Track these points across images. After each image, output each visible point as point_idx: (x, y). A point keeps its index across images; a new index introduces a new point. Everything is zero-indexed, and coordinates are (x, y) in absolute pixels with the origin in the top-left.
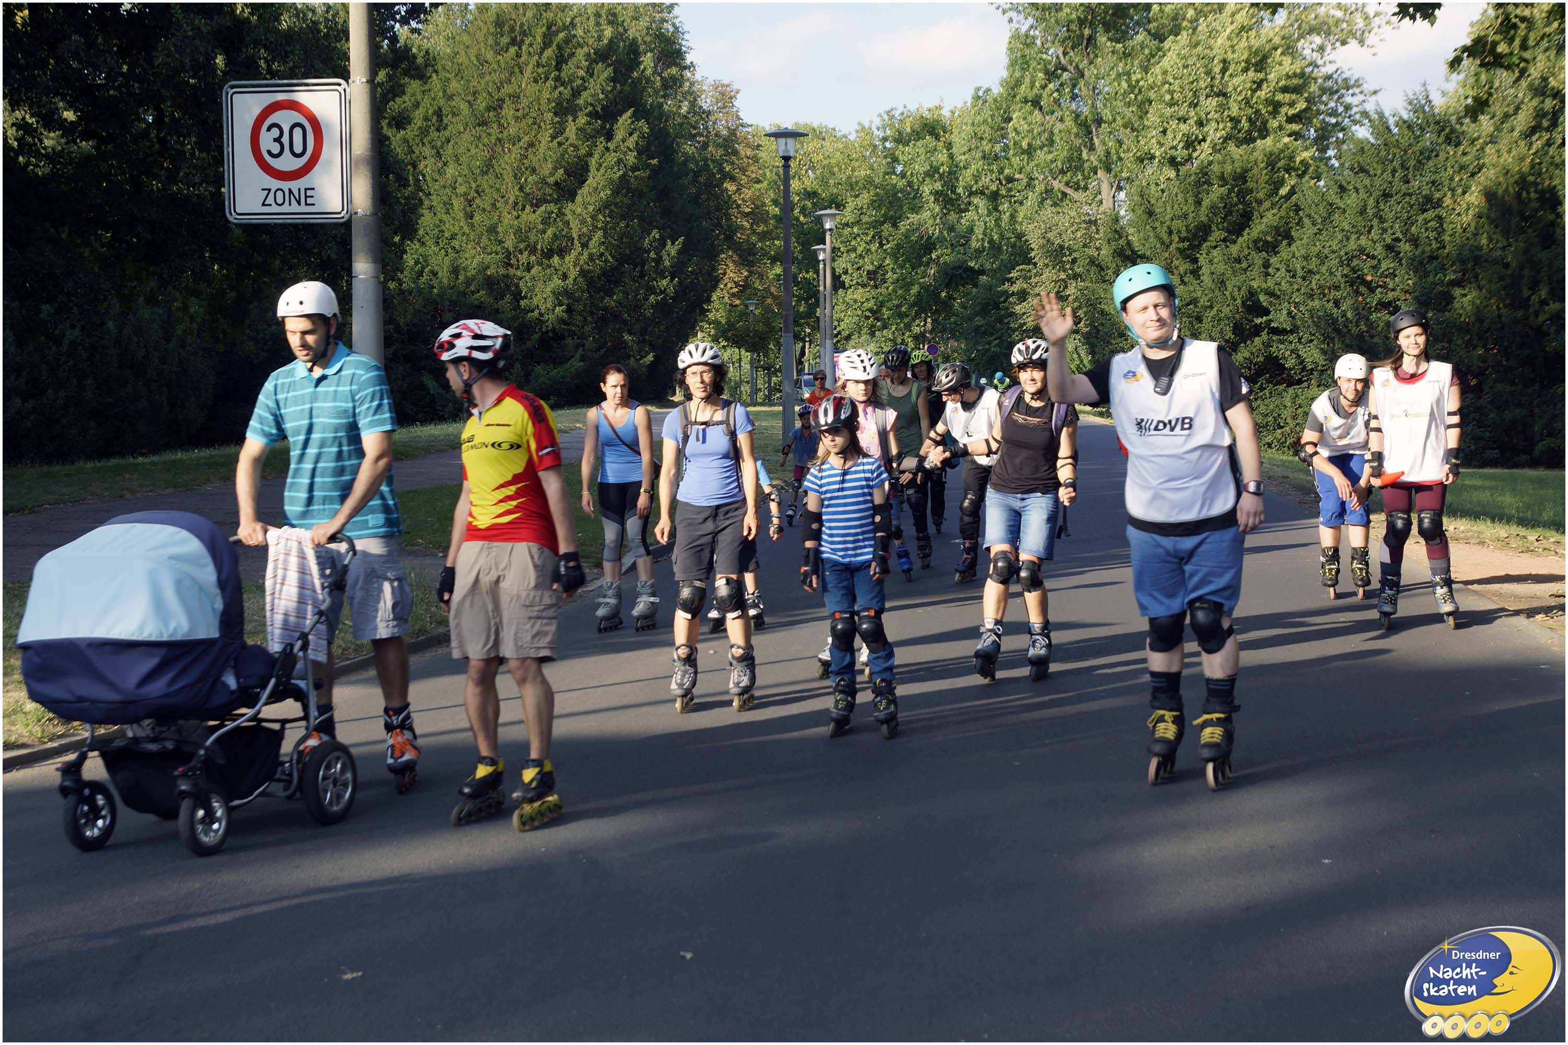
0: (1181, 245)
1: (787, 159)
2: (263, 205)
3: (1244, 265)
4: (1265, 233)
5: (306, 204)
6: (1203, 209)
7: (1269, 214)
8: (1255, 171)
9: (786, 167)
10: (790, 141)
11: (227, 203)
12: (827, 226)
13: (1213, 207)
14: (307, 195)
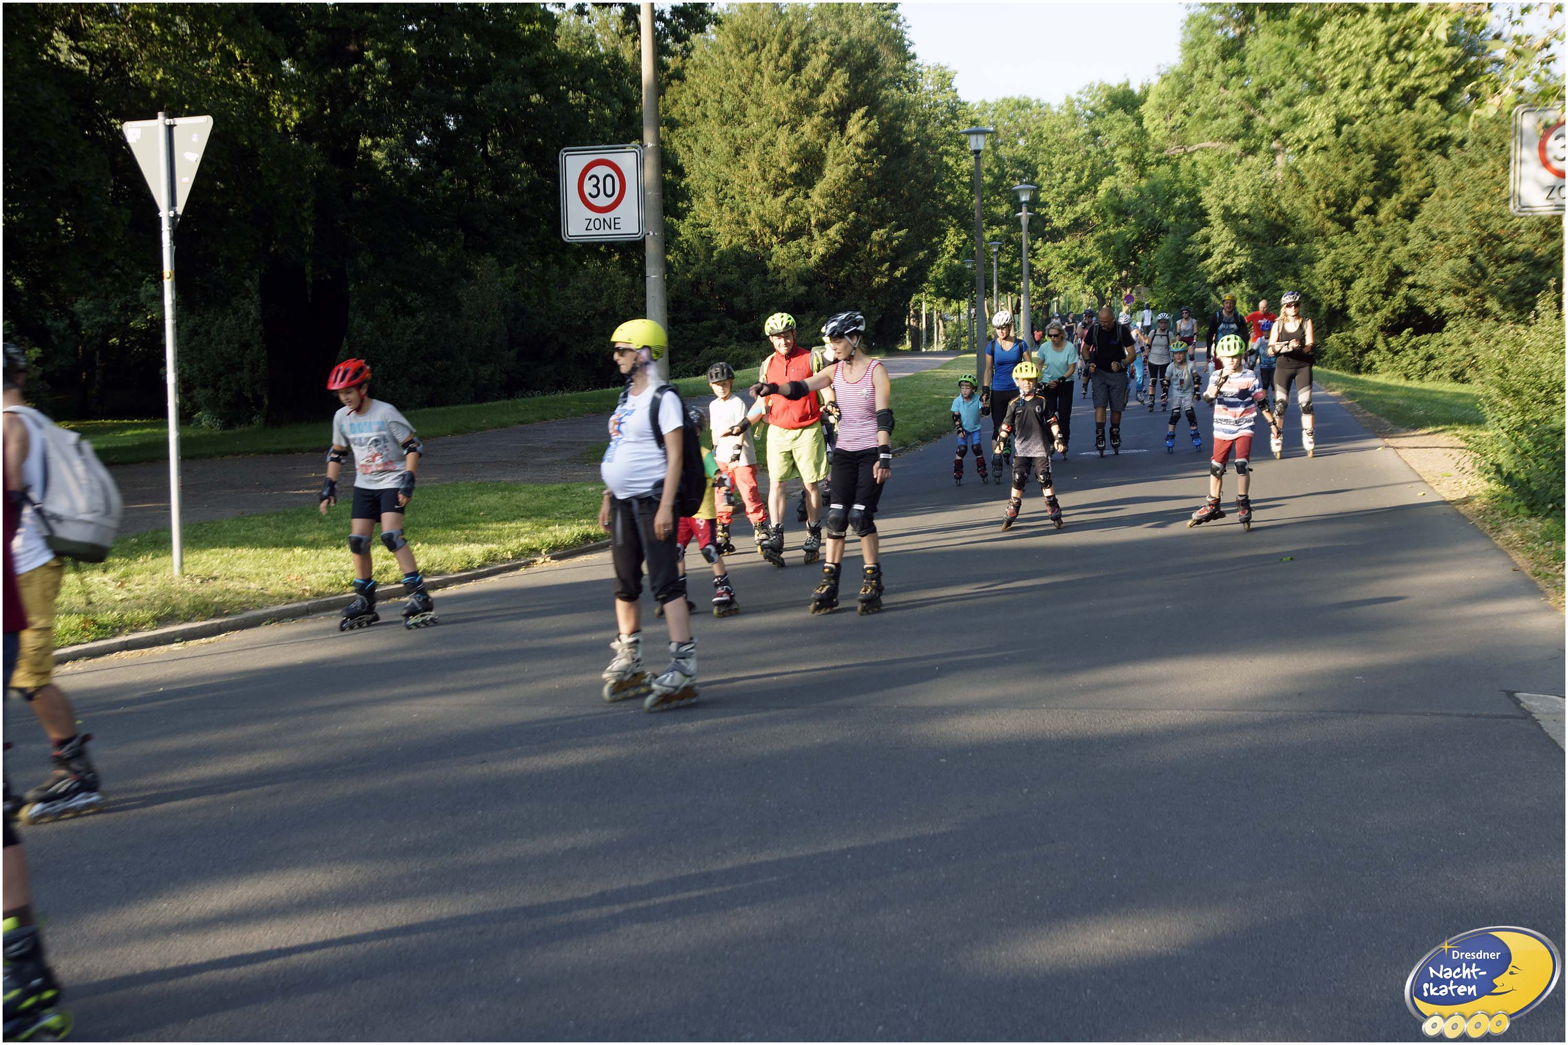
2: (587, 229)
5: (615, 229)
11: (562, 229)
14: (615, 223)
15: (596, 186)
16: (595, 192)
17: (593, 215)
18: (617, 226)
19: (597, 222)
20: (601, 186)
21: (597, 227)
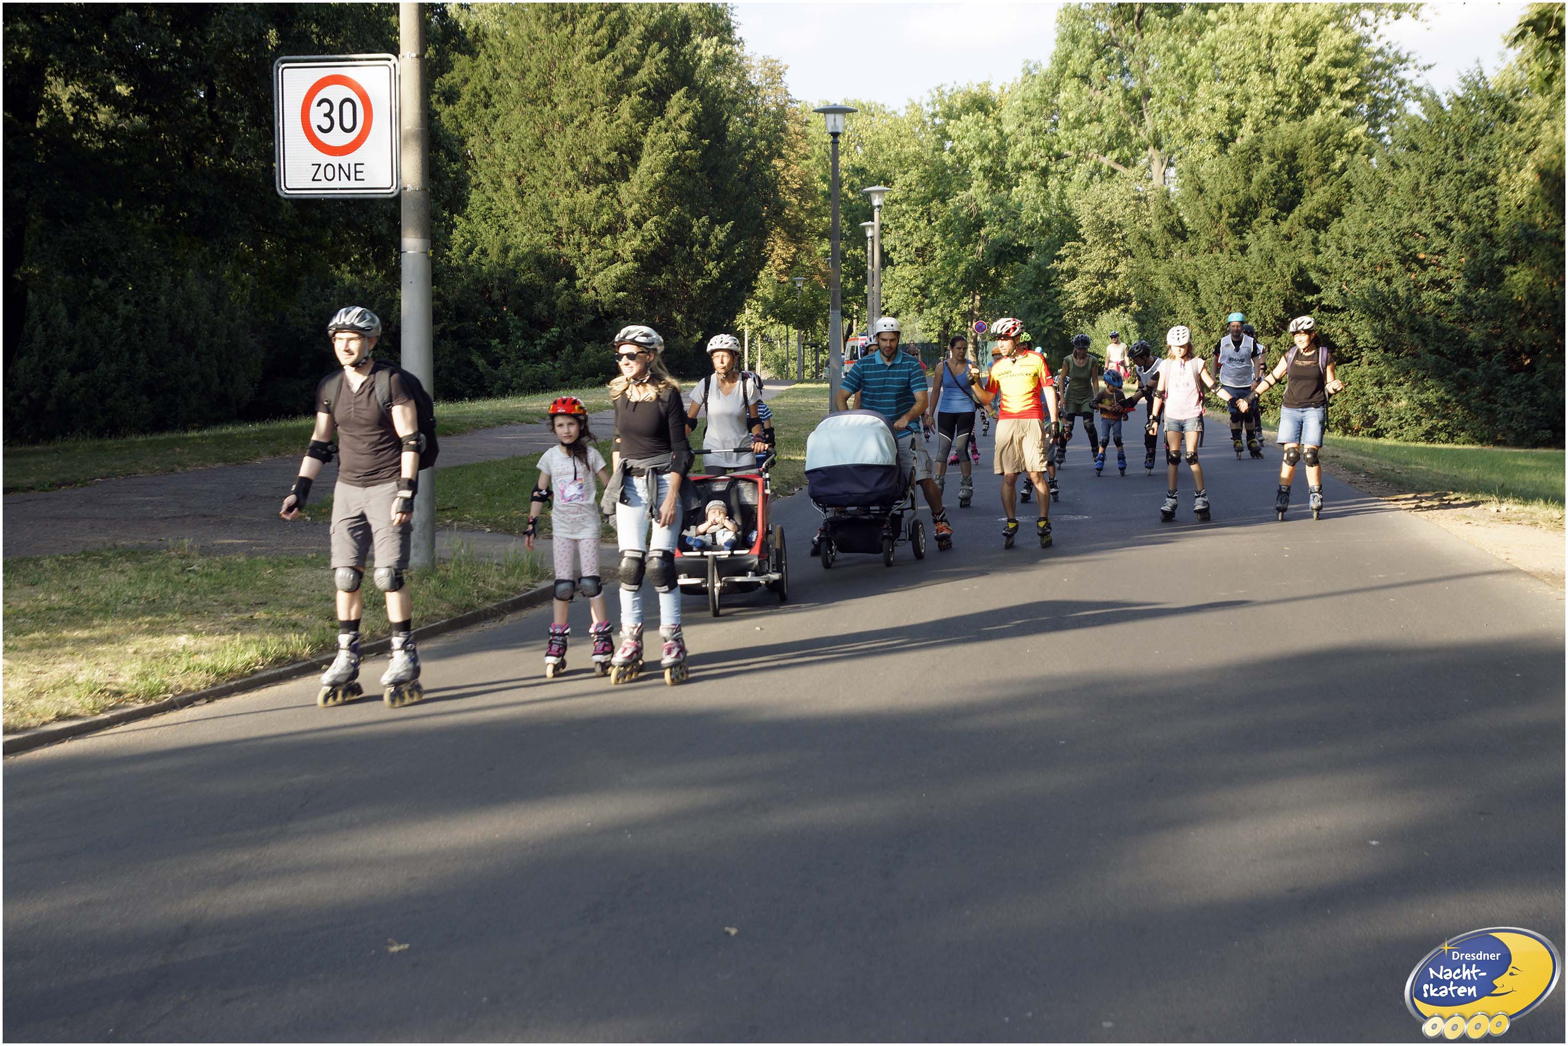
0: (1231, 220)
1: (835, 135)
2: (313, 180)
3: (1293, 243)
4: (1317, 210)
5: (356, 179)
6: (1254, 186)
7: (1320, 191)
8: (1305, 148)
9: (835, 143)
10: (839, 117)
11: (277, 178)
12: (876, 201)
13: (1264, 182)
14: (356, 171)
15: (328, 115)
16: (326, 125)
17: (324, 159)
18: (359, 176)
19: (330, 169)
20: (335, 115)
21: (330, 176)
